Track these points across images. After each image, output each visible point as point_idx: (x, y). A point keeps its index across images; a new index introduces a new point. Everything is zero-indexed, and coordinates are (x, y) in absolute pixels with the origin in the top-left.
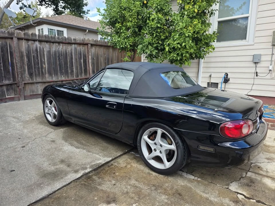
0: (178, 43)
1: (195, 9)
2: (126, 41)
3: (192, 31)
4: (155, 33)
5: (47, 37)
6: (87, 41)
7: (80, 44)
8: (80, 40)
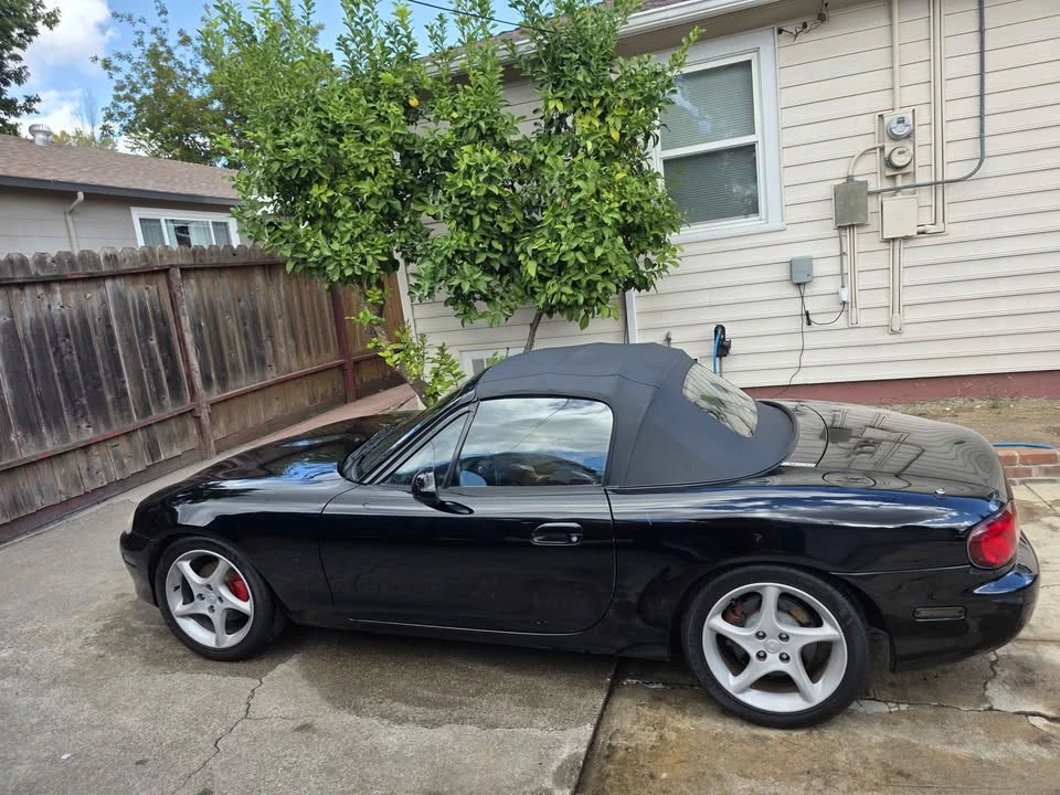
0: (577, 249)
1: (612, 130)
2: (364, 251)
3: (617, 205)
4: (474, 213)
5: (17, 264)
6: (161, 256)
7: (133, 275)
8: (135, 257)
